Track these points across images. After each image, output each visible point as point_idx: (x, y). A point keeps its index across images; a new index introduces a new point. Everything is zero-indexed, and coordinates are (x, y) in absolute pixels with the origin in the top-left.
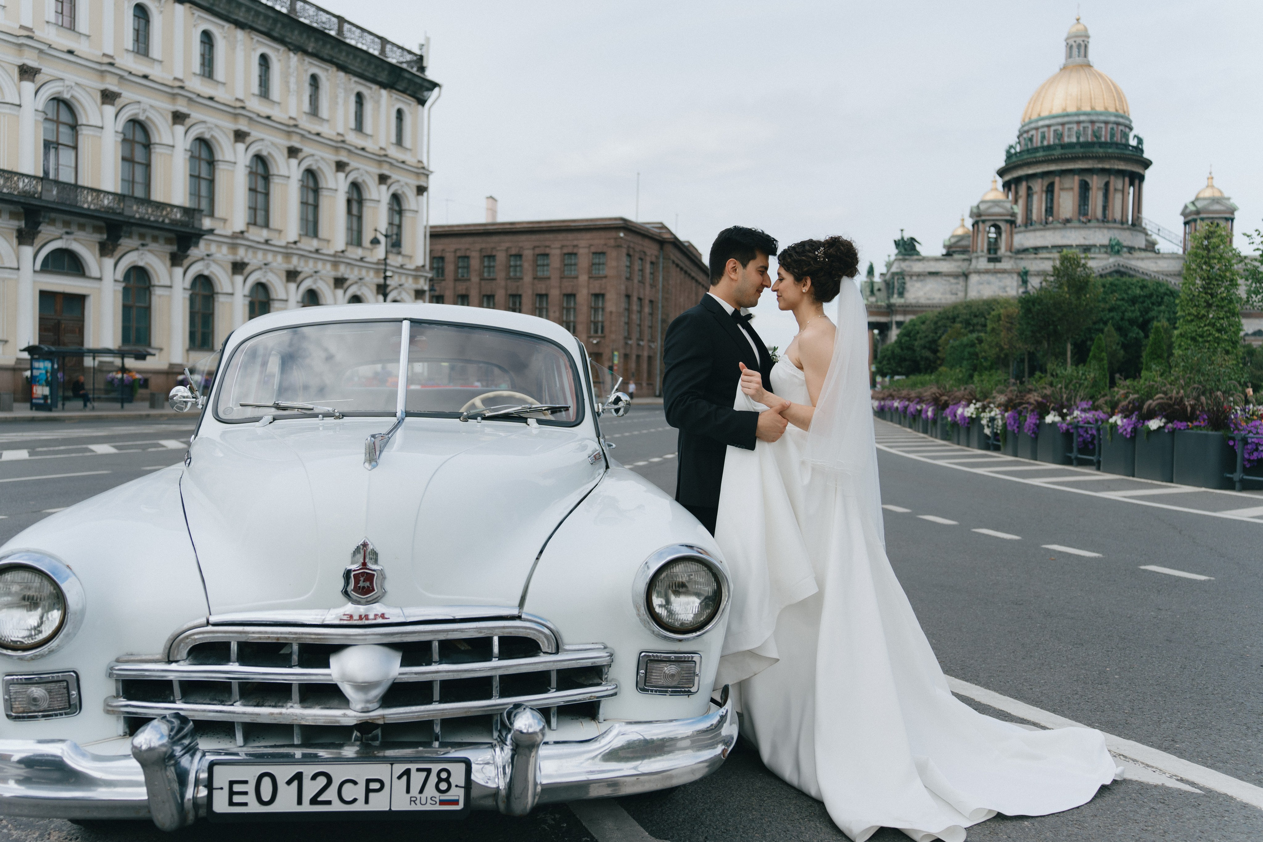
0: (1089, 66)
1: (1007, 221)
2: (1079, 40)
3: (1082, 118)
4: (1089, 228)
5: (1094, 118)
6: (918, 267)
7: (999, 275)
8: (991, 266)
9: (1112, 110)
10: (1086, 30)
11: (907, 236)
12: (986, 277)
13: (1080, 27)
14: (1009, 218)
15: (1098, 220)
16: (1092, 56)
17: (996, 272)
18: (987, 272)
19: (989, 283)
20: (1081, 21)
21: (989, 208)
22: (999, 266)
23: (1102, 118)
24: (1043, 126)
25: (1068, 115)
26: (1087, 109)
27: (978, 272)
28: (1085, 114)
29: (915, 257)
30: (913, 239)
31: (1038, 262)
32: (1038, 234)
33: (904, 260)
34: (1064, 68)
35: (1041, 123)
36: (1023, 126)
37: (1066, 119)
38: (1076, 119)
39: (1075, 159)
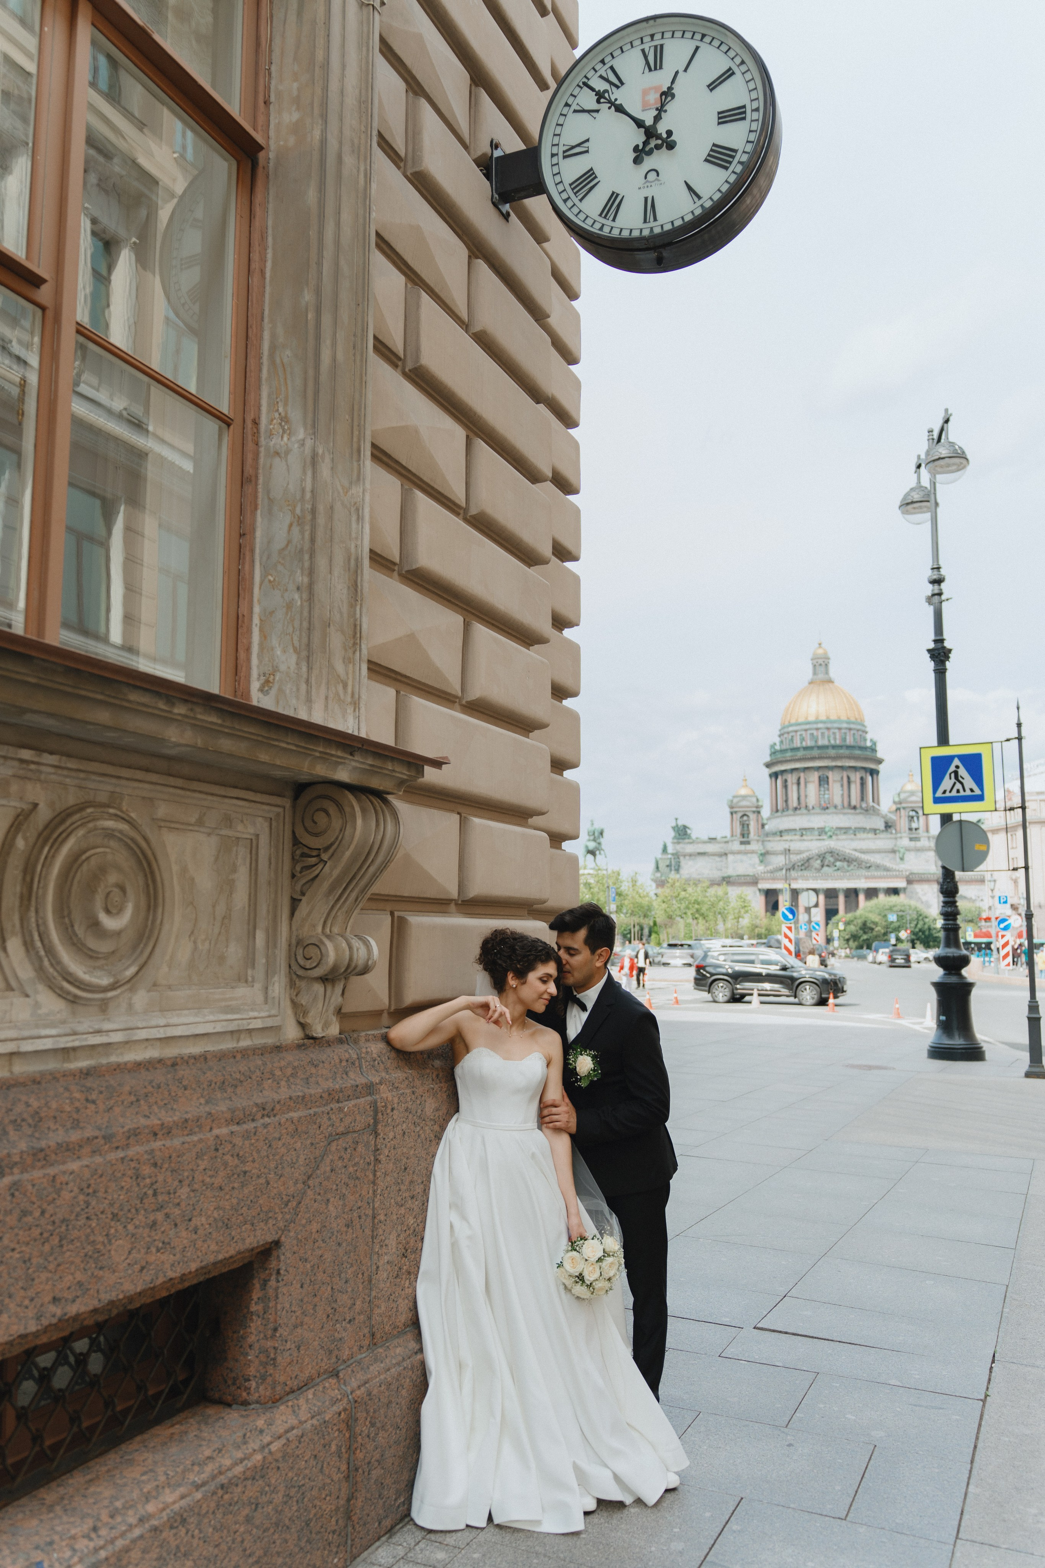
0: (830, 681)
1: (754, 812)
2: (820, 661)
3: (820, 726)
4: (828, 814)
5: (829, 725)
6: (690, 849)
7: (749, 855)
8: (743, 847)
9: (844, 718)
10: (826, 653)
11: (680, 823)
12: (739, 857)
13: (820, 651)
14: (754, 809)
15: (836, 807)
16: (832, 673)
17: (746, 853)
18: (739, 852)
19: (742, 861)
20: (823, 645)
21: (739, 802)
22: (748, 847)
23: (836, 725)
24: (792, 731)
25: (809, 723)
26: (823, 718)
27: (733, 853)
28: (822, 722)
29: (687, 841)
30: (685, 827)
31: (782, 843)
32: (791, 818)
33: (679, 843)
34: (811, 683)
35: (791, 729)
36: (783, 728)
37: (807, 727)
38: (815, 726)
39: (813, 759)
